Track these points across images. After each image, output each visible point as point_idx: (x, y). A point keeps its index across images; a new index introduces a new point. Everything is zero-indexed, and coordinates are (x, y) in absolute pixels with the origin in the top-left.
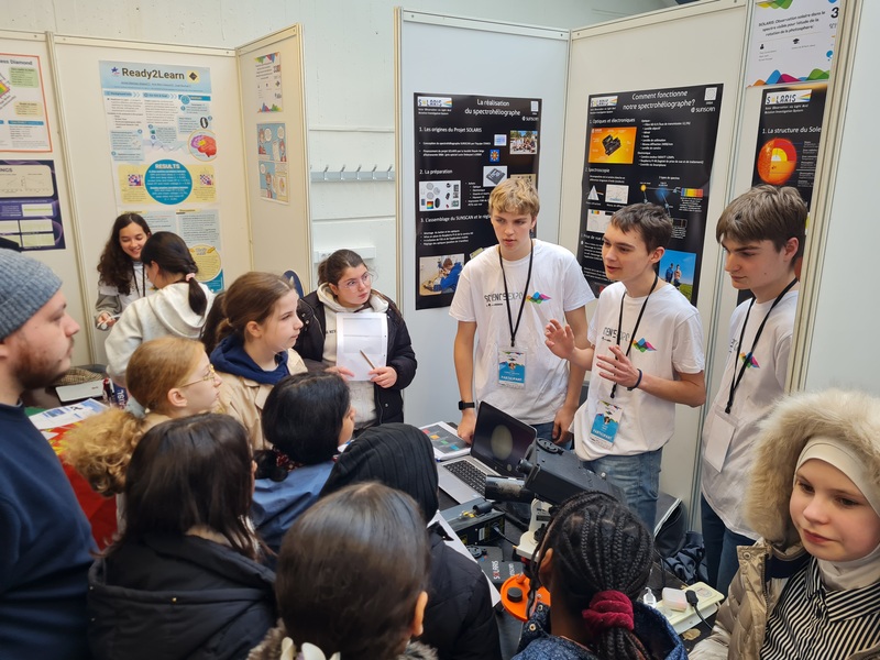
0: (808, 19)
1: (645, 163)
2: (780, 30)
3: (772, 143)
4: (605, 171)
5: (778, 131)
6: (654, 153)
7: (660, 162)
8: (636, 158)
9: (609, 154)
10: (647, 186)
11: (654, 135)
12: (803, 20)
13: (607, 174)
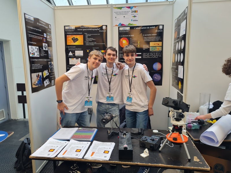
0: (127, 12)
1: (87, 44)
2: (120, 14)
3: (122, 39)
4: (74, 47)
5: (123, 36)
6: (90, 42)
7: (92, 44)
8: (84, 43)
9: (75, 42)
10: (89, 50)
11: (89, 37)
12: (125, 12)
13: (75, 48)
